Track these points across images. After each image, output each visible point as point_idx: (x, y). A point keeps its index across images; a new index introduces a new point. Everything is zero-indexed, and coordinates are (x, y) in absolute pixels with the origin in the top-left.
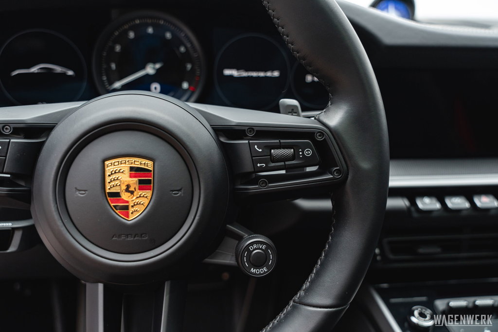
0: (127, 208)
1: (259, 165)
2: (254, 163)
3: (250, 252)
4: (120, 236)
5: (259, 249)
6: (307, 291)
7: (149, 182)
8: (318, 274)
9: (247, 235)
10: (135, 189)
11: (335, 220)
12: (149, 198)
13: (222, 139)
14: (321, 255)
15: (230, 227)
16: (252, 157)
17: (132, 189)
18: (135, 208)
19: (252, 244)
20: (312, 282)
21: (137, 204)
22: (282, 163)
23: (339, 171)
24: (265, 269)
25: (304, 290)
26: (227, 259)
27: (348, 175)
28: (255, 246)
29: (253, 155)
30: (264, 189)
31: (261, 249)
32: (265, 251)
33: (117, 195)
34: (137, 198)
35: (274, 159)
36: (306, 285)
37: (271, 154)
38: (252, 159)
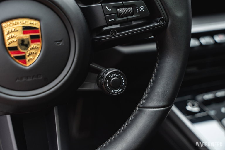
0: (24, 57)
1: (110, 20)
2: (107, 19)
3: (110, 79)
4: (21, 78)
5: (115, 77)
6: (146, 99)
8: (152, 88)
9: (104, 70)
10: (28, 42)
11: (159, 53)
12: (40, 48)
14: (152, 76)
15: (93, 65)
16: (105, 15)
17: (26, 43)
18: (31, 57)
19: (110, 74)
20: (149, 94)
21: (31, 54)
22: (126, 18)
23: (163, 20)
24: (120, 89)
25: (144, 99)
26: (92, 87)
27: (168, 22)
28: (113, 75)
29: (105, 14)
30: (115, 37)
31: (117, 77)
32: (120, 77)
33: (14, 49)
34: (31, 49)
35: (120, 15)
36: (145, 96)
37: (117, 12)
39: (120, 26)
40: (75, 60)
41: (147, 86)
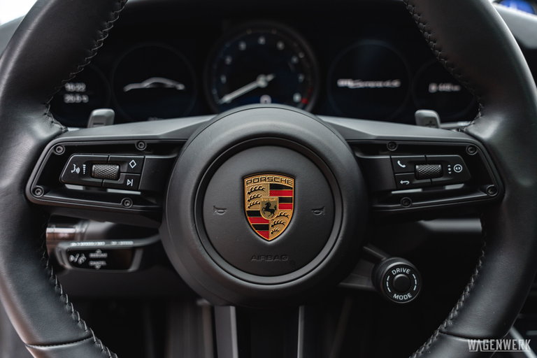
0: (267, 227)
1: (402, 182)
2: (397, 180)
3: (392, 277)
4: (259, 257)
5: (402, 273)
6: (455, 320)
7: (289, 200)
8: (467, 302)
9: (384, 259)
10: (275, 207)
11: (485, 243)
12: (290, 217)
13: (358, 155)
14: (470, 281)
15: (369, 249)
16: (394, 173)
17: (272, 207)
18: (275, 228)
19: (394, 268)
20: (460, 311)
21: (278, 223)
22: (429, 180)
23: (493, 189)
24: (409, 295)
25: (451, 319)
26: (364, 284)
27: (504, 193)
28: (398, 270)
29: (396, 171)
30: (407, 208)
31: (405, 273)
32: (410, 275)
33: (257, 213)
34: (278, 216)
35: (419, 176)
36: (453, 315)
37: (415, 170)
38: (395, 176)
39: (423, 190)
40: (339, 239)
41: (460, 297)
